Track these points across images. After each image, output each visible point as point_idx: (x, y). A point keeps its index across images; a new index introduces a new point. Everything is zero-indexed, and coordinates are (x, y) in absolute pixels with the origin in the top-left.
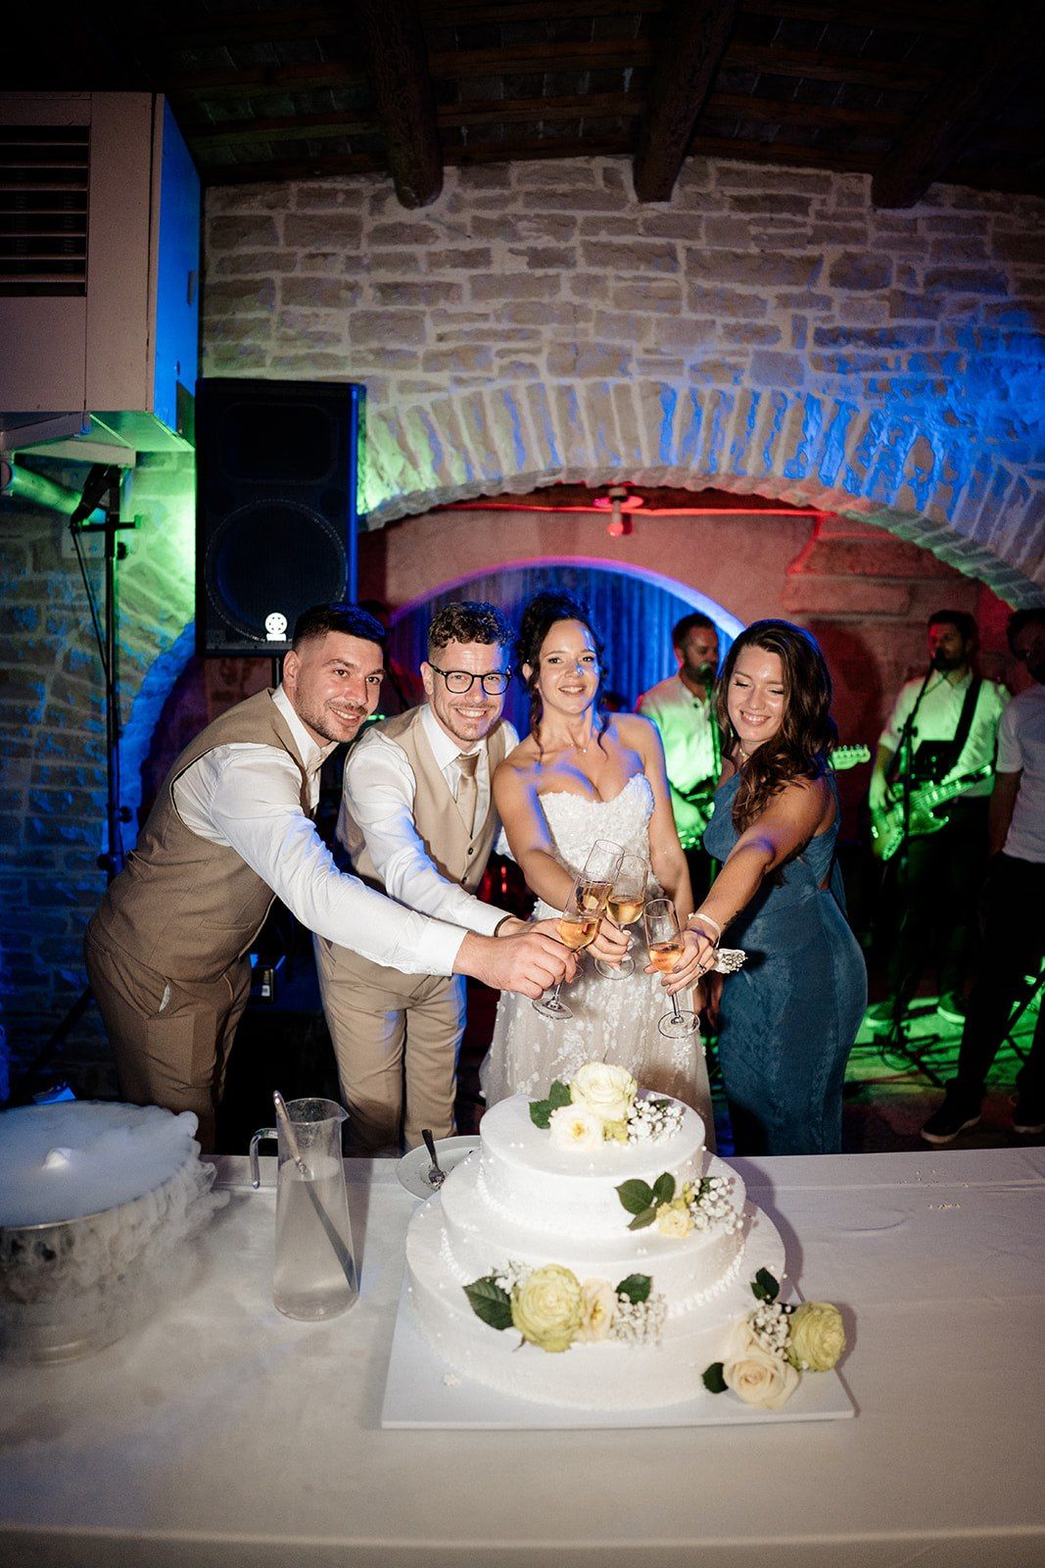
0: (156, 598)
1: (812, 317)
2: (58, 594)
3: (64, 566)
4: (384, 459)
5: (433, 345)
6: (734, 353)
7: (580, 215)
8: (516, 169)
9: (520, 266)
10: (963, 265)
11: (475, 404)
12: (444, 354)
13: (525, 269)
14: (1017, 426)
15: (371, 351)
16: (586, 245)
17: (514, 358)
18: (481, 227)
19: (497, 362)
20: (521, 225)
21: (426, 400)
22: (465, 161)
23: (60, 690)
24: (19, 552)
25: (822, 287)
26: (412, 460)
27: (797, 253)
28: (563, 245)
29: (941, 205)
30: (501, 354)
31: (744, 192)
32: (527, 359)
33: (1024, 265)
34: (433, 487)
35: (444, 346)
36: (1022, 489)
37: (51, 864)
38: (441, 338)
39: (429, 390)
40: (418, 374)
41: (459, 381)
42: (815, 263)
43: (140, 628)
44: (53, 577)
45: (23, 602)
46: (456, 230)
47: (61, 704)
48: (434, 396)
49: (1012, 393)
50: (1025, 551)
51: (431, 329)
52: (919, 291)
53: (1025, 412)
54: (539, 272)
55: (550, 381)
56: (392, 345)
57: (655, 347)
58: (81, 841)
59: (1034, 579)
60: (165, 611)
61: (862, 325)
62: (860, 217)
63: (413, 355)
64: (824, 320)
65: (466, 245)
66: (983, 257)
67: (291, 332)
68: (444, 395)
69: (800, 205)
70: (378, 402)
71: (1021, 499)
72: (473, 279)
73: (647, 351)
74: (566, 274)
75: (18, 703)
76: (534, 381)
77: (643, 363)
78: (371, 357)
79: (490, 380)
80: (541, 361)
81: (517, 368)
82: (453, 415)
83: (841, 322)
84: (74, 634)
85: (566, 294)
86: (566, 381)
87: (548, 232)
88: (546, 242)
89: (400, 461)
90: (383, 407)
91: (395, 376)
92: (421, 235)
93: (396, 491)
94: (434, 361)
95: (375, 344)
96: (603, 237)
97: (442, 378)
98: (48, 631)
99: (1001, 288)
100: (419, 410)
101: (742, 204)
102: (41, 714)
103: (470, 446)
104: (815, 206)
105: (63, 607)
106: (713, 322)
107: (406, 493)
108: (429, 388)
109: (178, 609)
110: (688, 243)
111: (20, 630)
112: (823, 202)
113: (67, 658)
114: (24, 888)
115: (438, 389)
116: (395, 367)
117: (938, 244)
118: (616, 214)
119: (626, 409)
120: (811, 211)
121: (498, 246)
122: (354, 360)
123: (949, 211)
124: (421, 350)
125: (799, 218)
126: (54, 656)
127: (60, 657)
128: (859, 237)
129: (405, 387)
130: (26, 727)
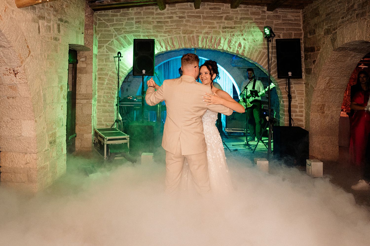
0: (123, 66)
1: (222, 25)
2: (109, 66)
3: (111, 62)
4: (158, 47)
5: (165, 30)
6: (210, 31)
7: (186, 11)
8: (177, 5)
9: (178, 18)
10: (245, 16)
11: (171, 39)
12: (166, 31)
13: (178, 19)
14: (255, 40)
15: (156, 31)
16: (187, 15)
17: (177, 32)
18: (172, 13)
19: (174, 32)
20: (178, 13)
21: (164, 38)
22: (169, 4)
23: (109, 80)
24: (103, 60)
25: (223, 20)
26: (162, 47)
27: (219, 16)
28: (184, 15)
29: (242, 8)
30: (175, 31)
31: (211, 7)
32: (179, 32)
33: (255, 16)
34: (165, 51)
35: (166, 30)
36: (256, 50)
37: (106, 106)
38: (166, 29)
39: (164, 37)
40: (163, 34)
41: (169, 35)
42: (222, 17)
43: (121, 71)
44: (108, 63)
45: (103, 67)
46: (168, 13)
47: (109, 82)
48: (165, 37)
49: (254, 35)
50: (258, 60)
51: (165, 28)
52: (239, 20)
53: (256, 38)
54: (180, 19)
55: (182, 35)
56: (159, 30)
57: (198, 30)
58: (111, 103)
59: (259, 64)
60: (125, 69)
61: (230, 26)
62: (229, 10)
63: (162, 32)
64: (224, 25)
65: (169, 16)
66: (249, 15)
67: (144, 28)
68: (167, 37)
69: (220, 9)
70: (157, 38)
71: (257, 51)
72: (170, 21)
73: (197, 31)
74: (184, 20)
75: (102, 82)
76: (179, 35)
77: (196, 32)
78: (156, 32)
79: (173, 35)
80: (181, 32)
81: (177, 33)
82: (168, 40)
83: (226, 25)
84: (111, 72)
85: (184, 22)
86: (184, 35)
87: (181, 13)
88: (181, 15)
89: (160, 47)
90: (158, 39)
91: (159, 35)
92: (163, 14)
93: (160, 51)
94: (165, 32)
95: (156, 30)
96: (190, 14)
97: (166, 35)
98: (107, 71)
99: (252, 19)
100: (163, 39)
101: (210, 9)
102: (105, 84)
103: (170, 45)
104: (222, 9)
105: (110, 68)
106: (207, 26)
107: (161, 51)
108: (164, 36)
109: (127, 68)
110: (203, 15)
111: (103, 71)
112: (223, 8)
113: (110, 75)
114: (101, 110)
115: (166, 36)
116: (159, 33)
117: (241, 14)
118: (192, 11)
119: (194, 39)
120: (221, 9)
121: (174, 16)
122: (153, 32)
123: (243, 9)
124: (163, 31)
125: (219, 11)
126: (108, 75)
127: (109, 75)
128: (229, 13)
129: (161, 36)
130: (103, 85)
